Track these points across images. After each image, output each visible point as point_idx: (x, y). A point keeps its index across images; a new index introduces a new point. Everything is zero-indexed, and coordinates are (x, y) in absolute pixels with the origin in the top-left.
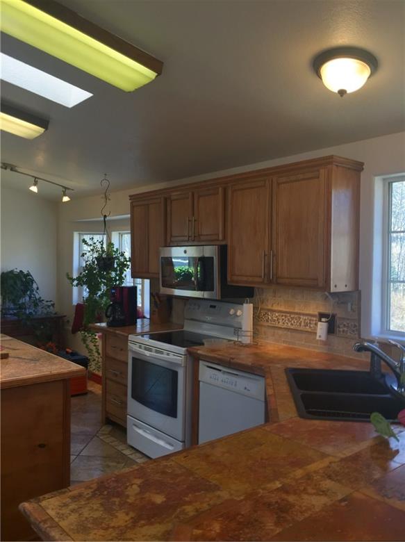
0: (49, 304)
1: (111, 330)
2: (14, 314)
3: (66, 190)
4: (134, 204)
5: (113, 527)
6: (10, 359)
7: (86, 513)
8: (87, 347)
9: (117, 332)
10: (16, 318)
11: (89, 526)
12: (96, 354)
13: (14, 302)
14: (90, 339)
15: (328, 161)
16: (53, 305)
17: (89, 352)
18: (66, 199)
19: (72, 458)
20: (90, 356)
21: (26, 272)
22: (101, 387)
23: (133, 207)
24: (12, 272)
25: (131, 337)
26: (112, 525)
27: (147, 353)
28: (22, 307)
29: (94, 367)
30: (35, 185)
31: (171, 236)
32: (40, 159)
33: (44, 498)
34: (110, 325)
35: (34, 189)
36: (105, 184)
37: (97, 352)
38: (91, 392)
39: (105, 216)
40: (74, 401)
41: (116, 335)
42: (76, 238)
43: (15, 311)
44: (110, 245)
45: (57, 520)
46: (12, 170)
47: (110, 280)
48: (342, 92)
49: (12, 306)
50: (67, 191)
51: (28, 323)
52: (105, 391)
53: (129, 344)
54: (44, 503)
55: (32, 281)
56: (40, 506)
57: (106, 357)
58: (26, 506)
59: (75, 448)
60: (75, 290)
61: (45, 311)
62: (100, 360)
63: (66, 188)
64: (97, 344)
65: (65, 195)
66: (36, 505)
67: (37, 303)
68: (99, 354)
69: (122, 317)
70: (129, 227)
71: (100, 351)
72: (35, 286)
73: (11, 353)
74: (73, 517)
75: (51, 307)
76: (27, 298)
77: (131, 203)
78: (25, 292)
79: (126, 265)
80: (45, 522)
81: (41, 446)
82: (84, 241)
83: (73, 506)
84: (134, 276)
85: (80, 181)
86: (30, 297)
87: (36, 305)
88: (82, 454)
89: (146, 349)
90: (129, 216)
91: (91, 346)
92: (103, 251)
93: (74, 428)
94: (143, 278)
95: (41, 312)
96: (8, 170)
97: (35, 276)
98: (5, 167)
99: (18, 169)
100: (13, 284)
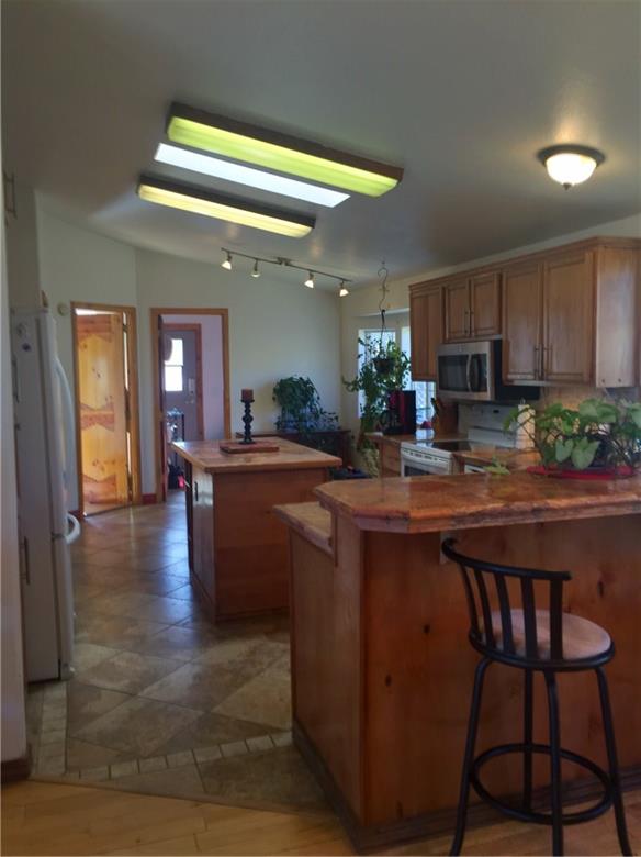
0: (333, 416)
1: (388, 439)
2: (295, 427)
3: (343, 282)
4: (414, 296)
9: (392, 440)
10: (296, 431)
13: (292, 412)
15: (592, 243)
16: (337, 418)
18: (344, 292)
21: (305, 379)
23: (412, 300)
24: (291, 379)
25: (404, 444)
27: (418, 459)
28: (302, 419)
30: (310, 279)
31: (450, 332)
34: (385, 433)
35: (310, 284)
36: (383, 272)
39: (384, 311)
41: (390, 443)
43: (296, 424)
46: (287, 264)
48: (567, 186)
49: (292, 418)
50: (345, 283)
51: (309, 436)
53: (402, 451)
55: (312, 389)
61: (328, 425)
63: (343, 280)
65: (342, 288)
67: (318, 414)
69: (398, 425)
70: (409, 322)
72: (315, 395)
75: (335, 421)
76: (308, 410)
77: (411, 295)
78: (305, 403)
84: (414, 379)
85: (357, 271)
86: (311, 408)
87: (317, 417)
89: (417, 455)
90: (408, 309)
92: (382, 352)
94: (427, 381)
95: (322, 426)
96: (283, 265)
97: (316, 383)
98: (280, 261)
99: (292, 263)
100: (293, 393)
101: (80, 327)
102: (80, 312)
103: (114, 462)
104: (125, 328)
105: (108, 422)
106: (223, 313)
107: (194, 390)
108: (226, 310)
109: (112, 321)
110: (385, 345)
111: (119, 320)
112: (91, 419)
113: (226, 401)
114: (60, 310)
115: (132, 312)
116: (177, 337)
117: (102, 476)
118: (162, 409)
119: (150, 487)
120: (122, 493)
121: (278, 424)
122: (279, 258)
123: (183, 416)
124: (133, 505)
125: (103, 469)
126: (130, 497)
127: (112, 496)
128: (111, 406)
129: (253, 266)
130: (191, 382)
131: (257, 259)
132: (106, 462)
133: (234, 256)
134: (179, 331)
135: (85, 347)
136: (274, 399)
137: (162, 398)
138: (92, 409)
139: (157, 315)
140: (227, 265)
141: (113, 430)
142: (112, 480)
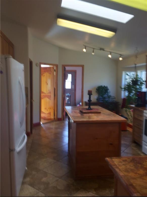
0: (113, 97)
1: (137, 108)
2: (102, 101)
5: (139, 174)
6: (101, 114)
7: (128, 167)
8: (127, 114)
9: (140, 109)
11: (129, 171)
12: (130, 117)
13: (102, 96)
14: (128, 111)
16: (115, 98)
17: (128, 116)
18: (121, 59)
19: (122, 152)
20: (128, 117)
21: (106, 86)
22: (132, 129)
24: (102, 86)
25: (145, 111)
26: (138, 173)
28: (104, 98)
29: (130, 121)
32: (113, 45)
33: (114, 158)
34: (136, 106)
36: (136, 51)
37: (131, 116)
38: (128, 130)
39: (136, 64)
40: (122, 132)
42: (124, 73)
43: (102, 99)
44: (137, 75)
45: (118, 166)
46: (103, 50)
47: (137, 89)
49: (101, 98)
51: (106, 104)
52: (134, 131)
53: (144, 114)
54: (114, 160)
56: (112, 160)
57: (134, 118)
58: (108, 159)
59: (123, 149)
60: (123, 93)
61: (112, 100)
62: (132, 119)
64: (131, 113)
65: (120, 57)
66: (111, 160)
67: (109, 97)
68: (132, 117)
69: (141, 103)
71: (132, 116)
72: (109, 91)
73: (102, 112)
74: (123, 167)
78: (105, 93)
79: (143, 84)
80: (114, 165)
81: (111, 144)
82: (127, 74)
83: (123, 163)
85: (126, 52)
86: (107, 95)
88: (125, 151)
90: (146, 64)
91: (129, 114)
93: (123, 142)
95: (110, 100)
97: (109, 88)
99: (105, 50)
100: (102, 90)
101: (42, 70)
102: (43, 66)
103: (50, 109)
104: (55, 70)
105: (49, 97)
106: (83, 66)
107: (74, 88)
108: (84, 65)
109: (52, 68)
111: (53, 68)
112: (45, 96)
113: (82, 92)
114: (36, 65)
115: (57, 66)
116: (70, 73)
117: (47, 112)
118: (64, 94)
119: (60, 116)
120: (52, 117)
121: (97, 99)
122: (100, 48)
123: (70, 96)
124: (55, 121)
125: (47, 110)
126: (54, 118)
127: (49, 118)
128: (50, 93)
129: (92, 51)
130: (73, 86)
131: (94, 49)
132: (48, 109)
133: (87, 47)
134: (70, 72)
135: (44, 76)
136: (96, 92)
137: (64, 91)
138: (45, 93)
139: (64, 67)
140: (84, 50)
141: (51, 99)
142: (50, 113)
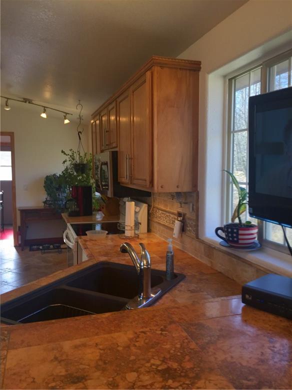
3: (66, 115)
18: (66, 122)
39: (80, 132)
46: (29, 103)
63: (66, 113)
69: (76, 209)
96: (27, 103)
98: (25, 100)
99: (33, 102)
110: (82, 154)
121: (44, 202)
122: (24, 99)
129: (5, 102)
131: (8, 99)
136: (44, 187)
